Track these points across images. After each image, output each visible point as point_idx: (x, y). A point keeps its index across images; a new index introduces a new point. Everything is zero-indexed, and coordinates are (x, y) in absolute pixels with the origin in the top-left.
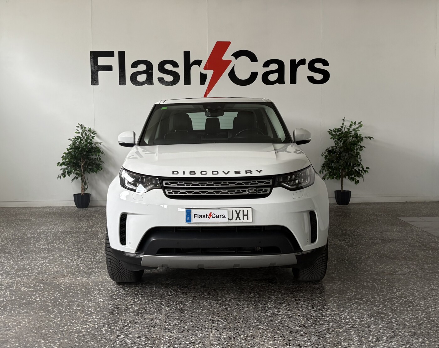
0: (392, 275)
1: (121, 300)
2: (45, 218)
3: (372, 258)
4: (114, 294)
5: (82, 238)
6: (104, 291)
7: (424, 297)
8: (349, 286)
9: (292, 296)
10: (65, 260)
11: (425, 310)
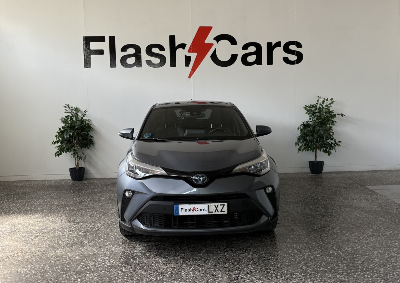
0: (356, 243)
1: (106, 272)
2: (43, 191)
3: (339, 226)
4: (100, 267)
5: (75, 211)
6: (91, 264)
7: (383, 264)
8: (316, 254)
9: (263, 266)
10: (58, 233)
11: (384, 277)
